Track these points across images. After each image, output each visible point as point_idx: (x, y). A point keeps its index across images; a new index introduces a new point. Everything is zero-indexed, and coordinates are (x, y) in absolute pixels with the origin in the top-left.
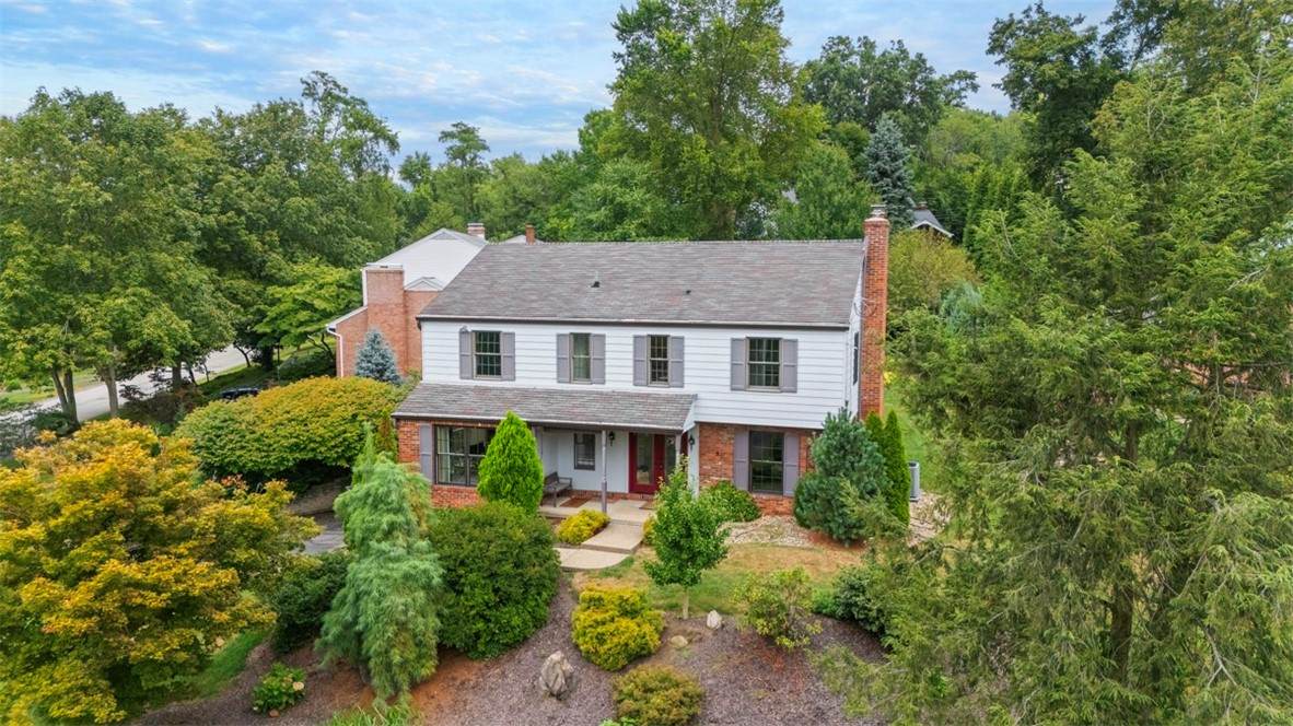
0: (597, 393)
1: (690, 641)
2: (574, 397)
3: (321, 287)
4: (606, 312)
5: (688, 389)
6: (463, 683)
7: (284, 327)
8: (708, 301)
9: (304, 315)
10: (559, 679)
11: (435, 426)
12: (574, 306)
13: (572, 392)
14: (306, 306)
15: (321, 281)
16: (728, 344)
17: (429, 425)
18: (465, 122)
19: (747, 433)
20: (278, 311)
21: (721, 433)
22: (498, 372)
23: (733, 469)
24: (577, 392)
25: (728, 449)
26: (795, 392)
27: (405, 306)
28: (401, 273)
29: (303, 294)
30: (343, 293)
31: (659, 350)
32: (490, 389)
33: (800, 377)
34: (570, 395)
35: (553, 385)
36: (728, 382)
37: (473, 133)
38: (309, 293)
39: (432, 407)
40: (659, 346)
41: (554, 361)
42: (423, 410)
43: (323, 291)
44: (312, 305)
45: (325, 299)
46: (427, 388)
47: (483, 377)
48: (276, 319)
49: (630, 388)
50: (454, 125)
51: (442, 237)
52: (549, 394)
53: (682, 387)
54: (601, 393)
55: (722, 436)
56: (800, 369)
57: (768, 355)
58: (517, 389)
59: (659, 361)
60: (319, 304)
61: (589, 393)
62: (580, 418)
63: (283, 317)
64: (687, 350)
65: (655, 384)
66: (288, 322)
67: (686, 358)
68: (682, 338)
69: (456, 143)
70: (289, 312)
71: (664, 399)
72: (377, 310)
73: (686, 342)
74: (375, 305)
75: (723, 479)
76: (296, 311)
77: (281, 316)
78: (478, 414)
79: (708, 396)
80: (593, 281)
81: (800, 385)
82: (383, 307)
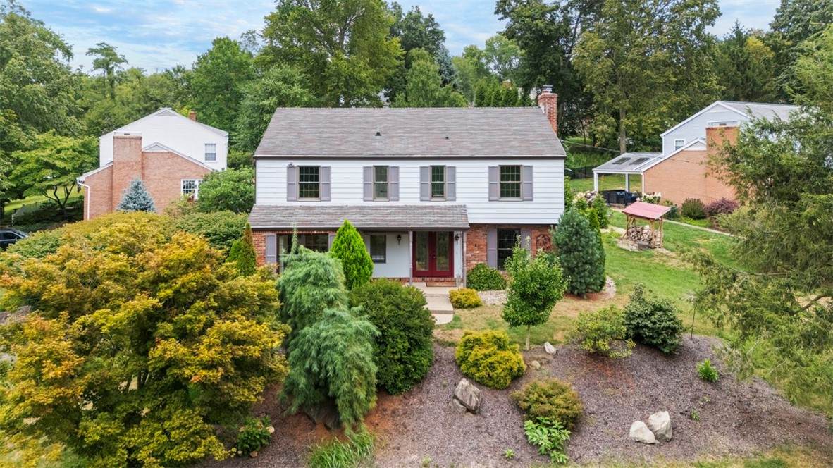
0: (395, 207)
1: (541, 364)
2: (380, 211)
3: (59, 151)
4: (397, 150)
5: (459, 202)
6: (393, 412)
7: (28, 182)
8: (465, 143)
9: (47, 173)
10: (474, 398)
11: (279, 235)
12: (371, 147)
13: (376, 207)
14: (47, 165)
15: (59, 147)
16: (487, 170)
17: (274, 234)
18: (107, 42)
19: (496, 230)
20: (22, 170)
21: (478, 231)
22: (317, 195)
23: (487, 255)
24: (380, 207)
25: (483, 242)
26: (532, 200)
27: (143, 164)
28: (141, 138)
29: (46, 157)
30: (77, 156)
31: (438, 176)
32: (314, 207)
33: (535, 190)
34: (376, 209)
35: (361, 203)
36: (487, 196)
37: (112, 50)
38: (50, 156)
39: (274, 221)
40: (438, 173)
41: (362, 186)
42: (268, 223)
43: (61, 154)
44: (54, 165)
45: (63, 160)
46: (262, 209)
47: (304, 199)
48: (21, 176)
49: (418, 202)
50: (98, 45)
51: (164, 114)
52: (360, 209)
53: (455, 200)
54: (398, 207)
55: (478, 233)
56: (535, 185)
57: (513, 176)
58: (335, 207)
59: (438, 183)
60: (60, 164)
61: (391, 207)
62: (392, 223)
63: (27, 175)
64: (457, 175)
65: (435, 199)
66: (32, 178)
67: (457, 180)
68: (454, 167)
69: (100, 57)
70: (31, 171)
71: (445, 209)
72: (121, 166)
73: (457, 170)
74: (119, 163)
75: (480, 263)
76: (39, 170)
77: (25, 174)
78: (314, 224)
79: (475, 206)
80: (375, 131)
81: (535, 195)
82: (127, 164)
